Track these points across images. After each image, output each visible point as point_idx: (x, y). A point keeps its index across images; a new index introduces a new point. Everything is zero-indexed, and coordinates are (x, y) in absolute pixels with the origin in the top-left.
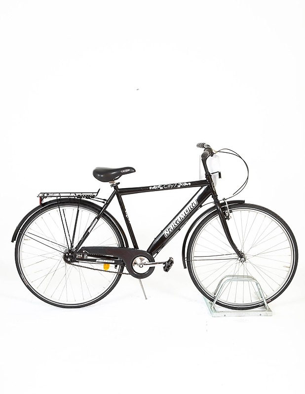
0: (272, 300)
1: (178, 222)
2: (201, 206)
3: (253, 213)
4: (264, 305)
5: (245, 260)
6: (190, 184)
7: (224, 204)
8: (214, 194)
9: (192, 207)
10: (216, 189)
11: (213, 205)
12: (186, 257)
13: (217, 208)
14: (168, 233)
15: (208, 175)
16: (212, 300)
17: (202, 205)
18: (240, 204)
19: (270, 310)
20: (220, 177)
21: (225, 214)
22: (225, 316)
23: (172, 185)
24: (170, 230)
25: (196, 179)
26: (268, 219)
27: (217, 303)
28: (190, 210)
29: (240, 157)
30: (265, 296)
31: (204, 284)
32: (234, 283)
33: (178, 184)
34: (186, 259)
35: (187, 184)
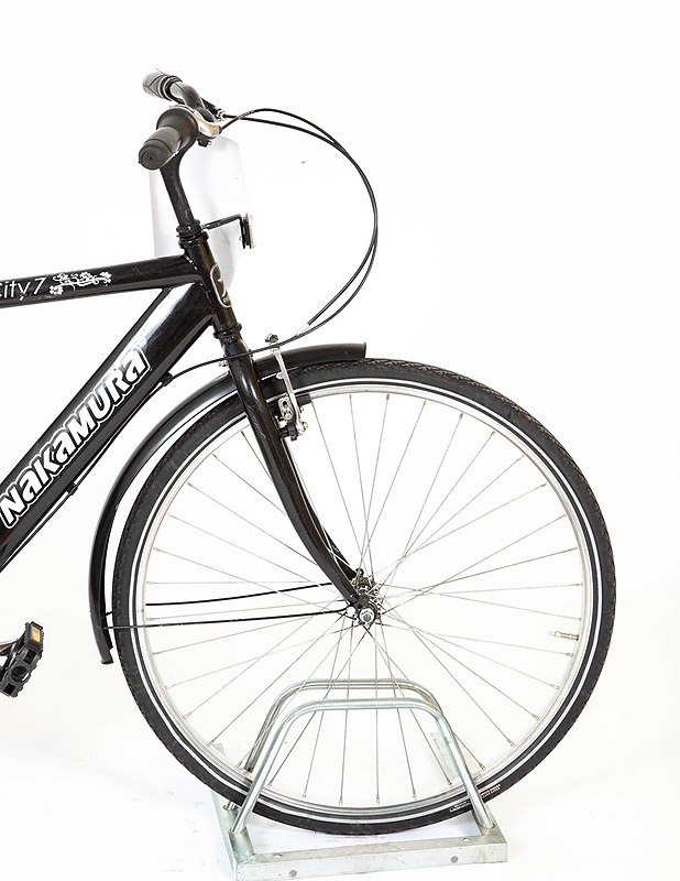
0: (506, 784)
1: (61, 457)
2: (166, 379)
3: (407, 403)
4: (469, 807)
5: (377, 615)
6: (107, 276)
7: (271, 363)
8: (223, 320)
9: (125, 387)
10: (232, 297)
11: (221, 371)
12: (109, 608)
13: (240, 387)
14: (19, 506)
15: (193, 235)
16: (239, 799)
17: (173, 372)
18: (345, 363)
19: (496, 835)
20: (246, 240)
21: (278, 412)
22: (293, 873)
23: (23, 282)
24: (28, 496)
25: (142, 251)
26: (476, 424)
27: (260, 809)
28: (116, 397)
29: (336, 145)
30: (474, 770)
31: (199, 728)
32: (334, 718)
33: (51, 280)
34: (109, 619)
35: (94, 280)
